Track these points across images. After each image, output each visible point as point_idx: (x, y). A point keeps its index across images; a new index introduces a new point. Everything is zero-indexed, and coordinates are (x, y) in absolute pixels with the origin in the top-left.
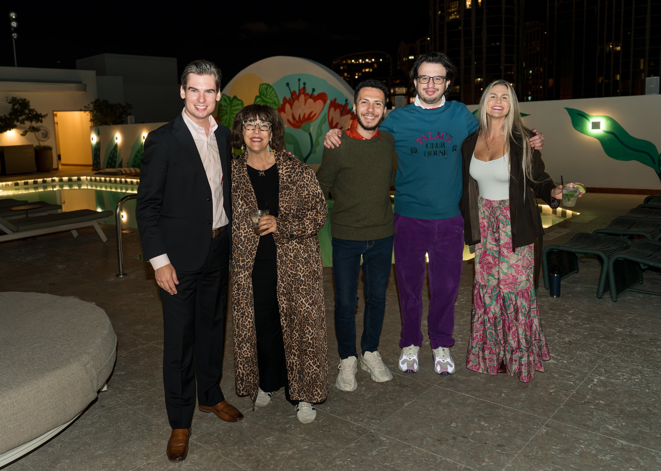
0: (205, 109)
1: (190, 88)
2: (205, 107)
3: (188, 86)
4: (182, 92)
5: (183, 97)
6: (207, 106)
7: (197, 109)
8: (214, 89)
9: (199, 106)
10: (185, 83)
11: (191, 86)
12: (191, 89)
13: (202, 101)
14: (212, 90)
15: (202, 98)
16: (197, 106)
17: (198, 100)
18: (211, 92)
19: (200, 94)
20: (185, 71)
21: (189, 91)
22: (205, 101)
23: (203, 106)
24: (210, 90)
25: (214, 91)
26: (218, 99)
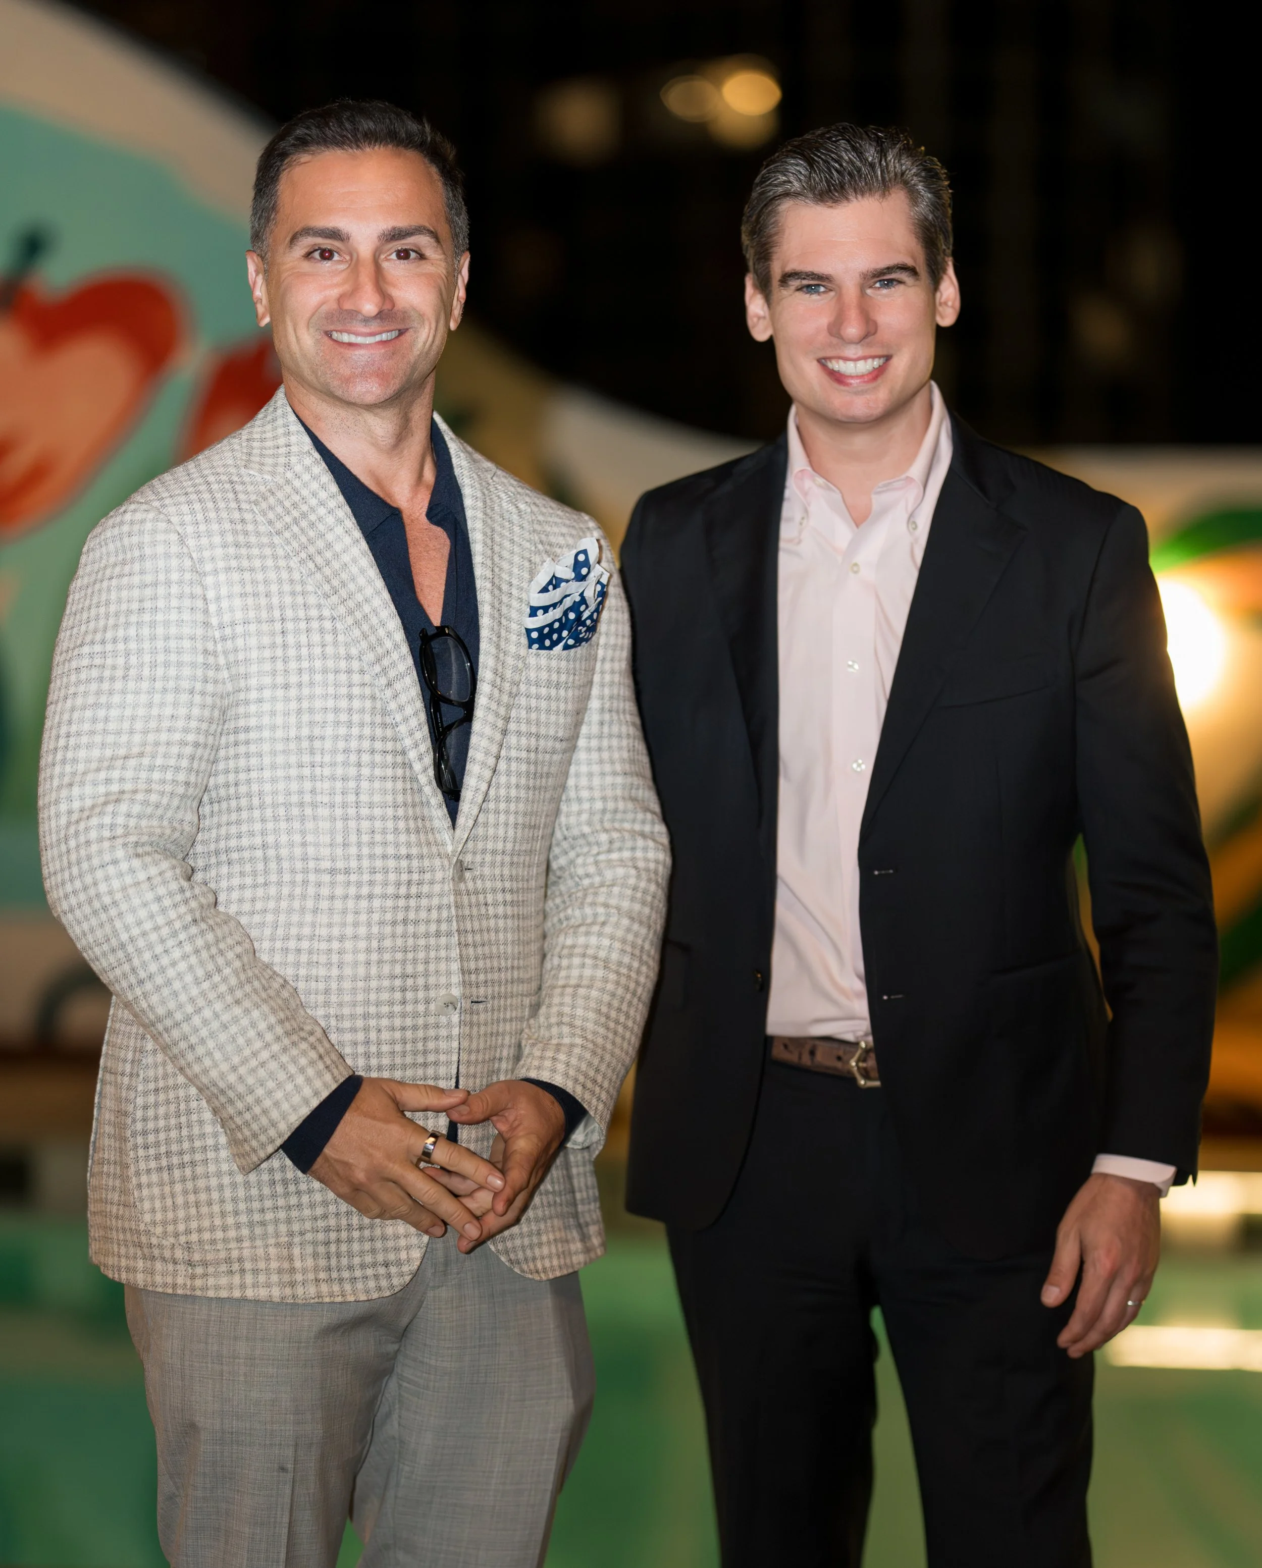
0: (877, 374)
1: (786, 278)
2: (876, 363)
3: (777, 269)
4: (755, 305)
5: (760, 334)
6: (888, 358)
7: (838, 378)
8: (909, 262)
9: (846, 359)
10: (765, 254)
11: (792, 266)
12: (795, 283)
13: (853, 330)
14: (903, 268)
15: (853, 314)
16: (836, 365)
17: (835, 329)
18: (900, 282)
19: (840, 297)
20: (754, 195)
21: (785, 292)
22: (870, 330)
23: (865, 358)
24: (890, 269)
25: (913, 271)
26: (948, 317)
